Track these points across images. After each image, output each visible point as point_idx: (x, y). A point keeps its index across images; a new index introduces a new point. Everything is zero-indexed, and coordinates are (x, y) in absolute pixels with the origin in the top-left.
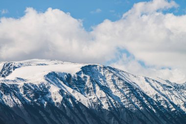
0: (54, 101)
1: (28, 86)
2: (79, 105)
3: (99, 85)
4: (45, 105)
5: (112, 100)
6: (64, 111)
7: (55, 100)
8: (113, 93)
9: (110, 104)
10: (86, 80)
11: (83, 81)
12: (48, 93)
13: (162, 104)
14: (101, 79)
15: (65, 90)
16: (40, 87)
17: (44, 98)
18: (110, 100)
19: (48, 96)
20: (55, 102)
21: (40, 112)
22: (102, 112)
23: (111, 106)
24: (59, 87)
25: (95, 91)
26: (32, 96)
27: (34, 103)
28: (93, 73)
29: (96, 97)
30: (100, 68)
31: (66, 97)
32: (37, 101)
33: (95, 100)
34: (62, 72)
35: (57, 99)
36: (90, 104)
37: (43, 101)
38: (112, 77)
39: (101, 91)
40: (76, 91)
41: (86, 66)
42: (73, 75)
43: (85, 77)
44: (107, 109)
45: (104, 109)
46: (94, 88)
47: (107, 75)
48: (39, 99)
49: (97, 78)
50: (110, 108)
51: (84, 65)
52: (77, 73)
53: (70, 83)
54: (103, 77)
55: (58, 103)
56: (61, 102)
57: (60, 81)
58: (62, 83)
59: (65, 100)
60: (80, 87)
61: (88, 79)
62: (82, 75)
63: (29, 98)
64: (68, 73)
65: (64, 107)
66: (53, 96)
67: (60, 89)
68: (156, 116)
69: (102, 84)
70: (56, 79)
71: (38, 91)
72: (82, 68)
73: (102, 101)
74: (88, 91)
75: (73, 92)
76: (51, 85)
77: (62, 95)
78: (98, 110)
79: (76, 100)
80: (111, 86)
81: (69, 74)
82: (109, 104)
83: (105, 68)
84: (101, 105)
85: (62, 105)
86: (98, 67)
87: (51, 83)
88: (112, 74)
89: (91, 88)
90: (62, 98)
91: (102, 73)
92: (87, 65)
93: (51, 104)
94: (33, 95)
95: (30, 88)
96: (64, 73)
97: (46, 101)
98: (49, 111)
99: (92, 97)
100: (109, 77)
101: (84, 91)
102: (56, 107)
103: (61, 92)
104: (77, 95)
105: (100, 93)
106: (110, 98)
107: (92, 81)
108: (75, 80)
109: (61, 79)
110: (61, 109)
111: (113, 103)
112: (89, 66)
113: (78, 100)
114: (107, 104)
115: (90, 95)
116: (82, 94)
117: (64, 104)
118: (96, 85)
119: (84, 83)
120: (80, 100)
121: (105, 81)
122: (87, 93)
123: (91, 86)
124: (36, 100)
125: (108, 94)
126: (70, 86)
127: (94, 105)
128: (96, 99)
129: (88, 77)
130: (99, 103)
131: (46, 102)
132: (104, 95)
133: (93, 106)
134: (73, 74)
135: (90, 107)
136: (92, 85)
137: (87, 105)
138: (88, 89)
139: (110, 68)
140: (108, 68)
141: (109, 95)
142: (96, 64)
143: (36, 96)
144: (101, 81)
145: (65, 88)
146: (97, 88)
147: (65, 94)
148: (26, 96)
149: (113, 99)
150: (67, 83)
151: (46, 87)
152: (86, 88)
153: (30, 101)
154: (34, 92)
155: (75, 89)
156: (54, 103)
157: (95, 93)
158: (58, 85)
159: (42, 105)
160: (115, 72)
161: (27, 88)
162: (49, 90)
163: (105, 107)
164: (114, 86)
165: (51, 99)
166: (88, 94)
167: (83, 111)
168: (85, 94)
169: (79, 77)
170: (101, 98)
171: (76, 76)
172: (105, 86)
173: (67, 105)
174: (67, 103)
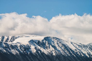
0: (32, 52)
1: (22, 46)
2: (43, 54)
3: (52, 45)
4: (29, 54)
5: (57, 52)
6: (37, 56)
7: (33, 51)
10: (46, 43)
12: (30, 48)
13: (78, 53)
14: (52, 43)
16: (27, 46)
17: (28, 51)
18: (56, 52)
20: (33, 52)
21: (27, 56)
22: (53, 57)
24: (35, 46)
25: (50, 48)
28: (49, 40)
30: (52, 38)
31: (38, 50)
33: (50, 52)
34: (36, 40)
35: (34, 51)
36: (48, 53)
37: (28, 52)
39: (52, 48)
42: (40, 41)
43: (45, 42)
44: (55, 55)
47: (55, 41)
48: (26, 51)
50: (56, 55)
54: (53, 42)
55: (34, 53)
57: (35, 44)
58: (36, 44)
59: (37, 52)
60: (43, 46)
62: (44, 41)
63: (22, 50)
64: (38, 40)
66: (32, 50)
68: (76, 58)
69: (53, 45)
70: (33, 43)
71: (26, 48)
72: (44, 38)
73: (53, 52)
75: (41, 48)
76: (31, 45)
77: (36, 49)
78: (51, 56)
80: (57, 45)
81: (39, 41)
83: (54, 38)
84: (52, 54)
85: (36, 54)
87: (31, 44)
88: (57, 41)
90: (36, 51)
91: (53, 40)
92: (46, 37)
93: (31, 53)
94: (24, 49)
95: (23, 46)
97: (29, 52)
98: (30, 56)
99: (49, 50)
101: (45, 48)
102: (33, 54)
103: (36, 48)
104: (42, 50)
105: (52, 49)
106: (56, 51)
107: (48, 43)
108: (41, 43)
109: (36, 43)
110: (36, 55)
112: (47, 37)
115: (48, 50)
116: (44, 49)
118: (50, 45)
119: (45, 44)
120: (43, 51)
121: (54, 44)
123: (48, 46)
124: (25, 52)
126: (39, 46)
127: (50, 53)
129: (47, 42)
130: (51, 53)
132: (53, 49)
134: (41, 41)
137: (46, 54)
138: (47, 47)
139: (56, 38)
141: (56, 49)
142: (50, 37)
146: (51, 46)
147: (37, 49)
150: (38, 44)
151: (29, 46)
153: (22, 52)
154: (24, 48)
155: (41, 47)
158: (34, 45)
159: (28, 53)
160: (58, 40)
162: (31, 47)
163: (54, 54)
165: (31, 51)
167: (45, 56)
169: (43, 42)
170: (52, 50)
171: (42, 41)
172: (54, 46)
173: (38, 54)
174: (38, 53)
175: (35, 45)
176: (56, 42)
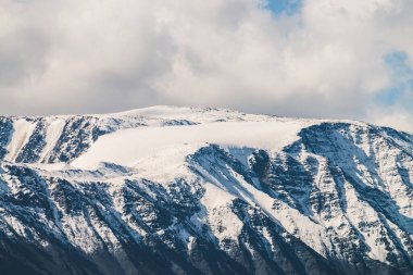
0: (216, 234)
1: (138, 190)
2: (293, 248)
3: (357, 186)
4: (189, 247)
5: (399, 233)
6: (247, 266)
7: (221, 229)
8: (401, 211)
9: (392, 245)
10: (315, 170)
11: (305, 173)
12: (197, 209)
14: (361, 167)
15: (248, 200)
16: (173, 191)
17: (186, 227)
18: (391, 233)
19: (198, 220)
20: (221, 237)
21: (175, 267)
22: (367, 270)
23: (396, 252)
24: (232, 192)
25: (343, 205)
26: (149, 218)
27: (157, 240)
28: (336, 148)
29: (346, 222)
30: (360, 132)
31: (255, 224)
32: (167, 235)
33: (344, 233)
34: (241, 146)
35: (230, 228)
36: (328, 244)
37: (184, 234)
38: (398, 159)
39: (361, 204)
40: (285, 205)
41: (314, 128)
42: (272, 156)
43: (310, 161)
44: (382, 259)
45: (371, 261)
46: (340, 195)
47: (382, 154)
48: (172, 227)
49: (350, 165)
50: (391, 257)
51: (307, 124)
52: (287, 150)
53: (265, 180)
54: (370, 162)
55: (227, 241)
56: (239, 238)
57: (233, 173)
58: (240, 178)
59: (249, 232)
60: (294, 192)
61: (320, 167)
62: (303, 156)
63: (140, 224)
64: (258, 147)
65: (247, 253)
66: (212, 220)
67: (234, 198)
69: (367, 180)
70: (222, 168)
71: (166, 204)
72: (303, 133)
73: (365, 234)
74: (321, 203)
75: (275, 207)
76: (208, 187)
77: (242, 215)
78: (355, 262)
79: (283, 230)
80: (394, 187)
81: (263, 153)
82: (387, 243)
83: (373, 131)
84: (364, 248)
85: (242, 246)
86: (352, 128)
87: (207, 180)
88: (398, 151)
89: (331, 196)
90: (240, 224)
91: (365, 147)
92: (318, 122)
93: (206, 244)
94: (153, 216)
95: (144, 194)
96: (245, 148)
97: (192, 233)
98: (203, 265)
99: (336, 222)
100: (387, 159)
101: (309, 202)
102: (223, 252)
103: (239, 207)
104: (288, 218)
105: (359, 211)
106: (392, 226)
107: (333, 172)
108: (279, 170)
109: (238, 167)
110: (239, 260)
111: (403, 241)
112: (324, 127)
113: (291, 231)
114: (384, 246)
115: (329, 217)
116: (302, 212)
117: (247, 244)
118: (347, 185)
119: (309, 179)
120: (296, 231)
121: (373, 174)
122: (320, 209)
123: (331, 188)
124: (161, 232)
125: (385, 212)
126: (265, 189)
127: (342, 247)
128: (347, 229)
129: (322, 161)
130: (357, 242)
131: (191, 238)
132: (371, 215)
133: (338, 250)
134: (275, 152)
135: (327, 253)
136: (333, 184)
137: (318, 249)
138: (321, 198)
139: (391, 132)
140: (385, 134)
141: (389, 217)
142: (347, 121)
143: (163, 219)
144: (361, 173)
145: (250, 195)
146: (351, 194)
147: (251, 212)
148: (133, 218)
149: (402, 228)
150: (255, 180)
151: (193, 191)
152: (314, 195)
153: (144, 233)
154: (156, 206)
155: (282, 197)
156: (217, 239)
157: (344, 211)
158: (230, 184)
159: (181, 245)
160: (406, 145)
161: (136, 194)
162: (202, 201)
163: (377, 252)
164: (404, 187)
165: (206, 228)
166: (323, 214)
167: (308, 264)
168: (311, 213)
169: (291, 162)
170: (362, 225)
171: (283, 156)
172: (376, 189)
173: (256, 248)
174: (256, 239)
175: (237, 183)
176: (391, 163)
